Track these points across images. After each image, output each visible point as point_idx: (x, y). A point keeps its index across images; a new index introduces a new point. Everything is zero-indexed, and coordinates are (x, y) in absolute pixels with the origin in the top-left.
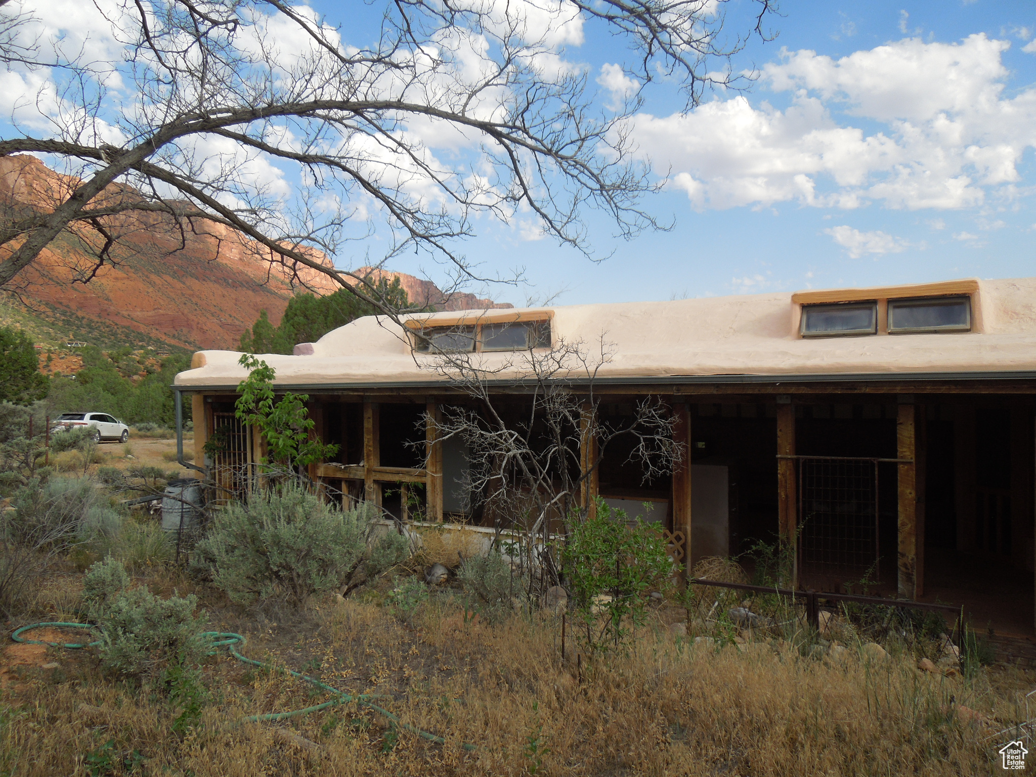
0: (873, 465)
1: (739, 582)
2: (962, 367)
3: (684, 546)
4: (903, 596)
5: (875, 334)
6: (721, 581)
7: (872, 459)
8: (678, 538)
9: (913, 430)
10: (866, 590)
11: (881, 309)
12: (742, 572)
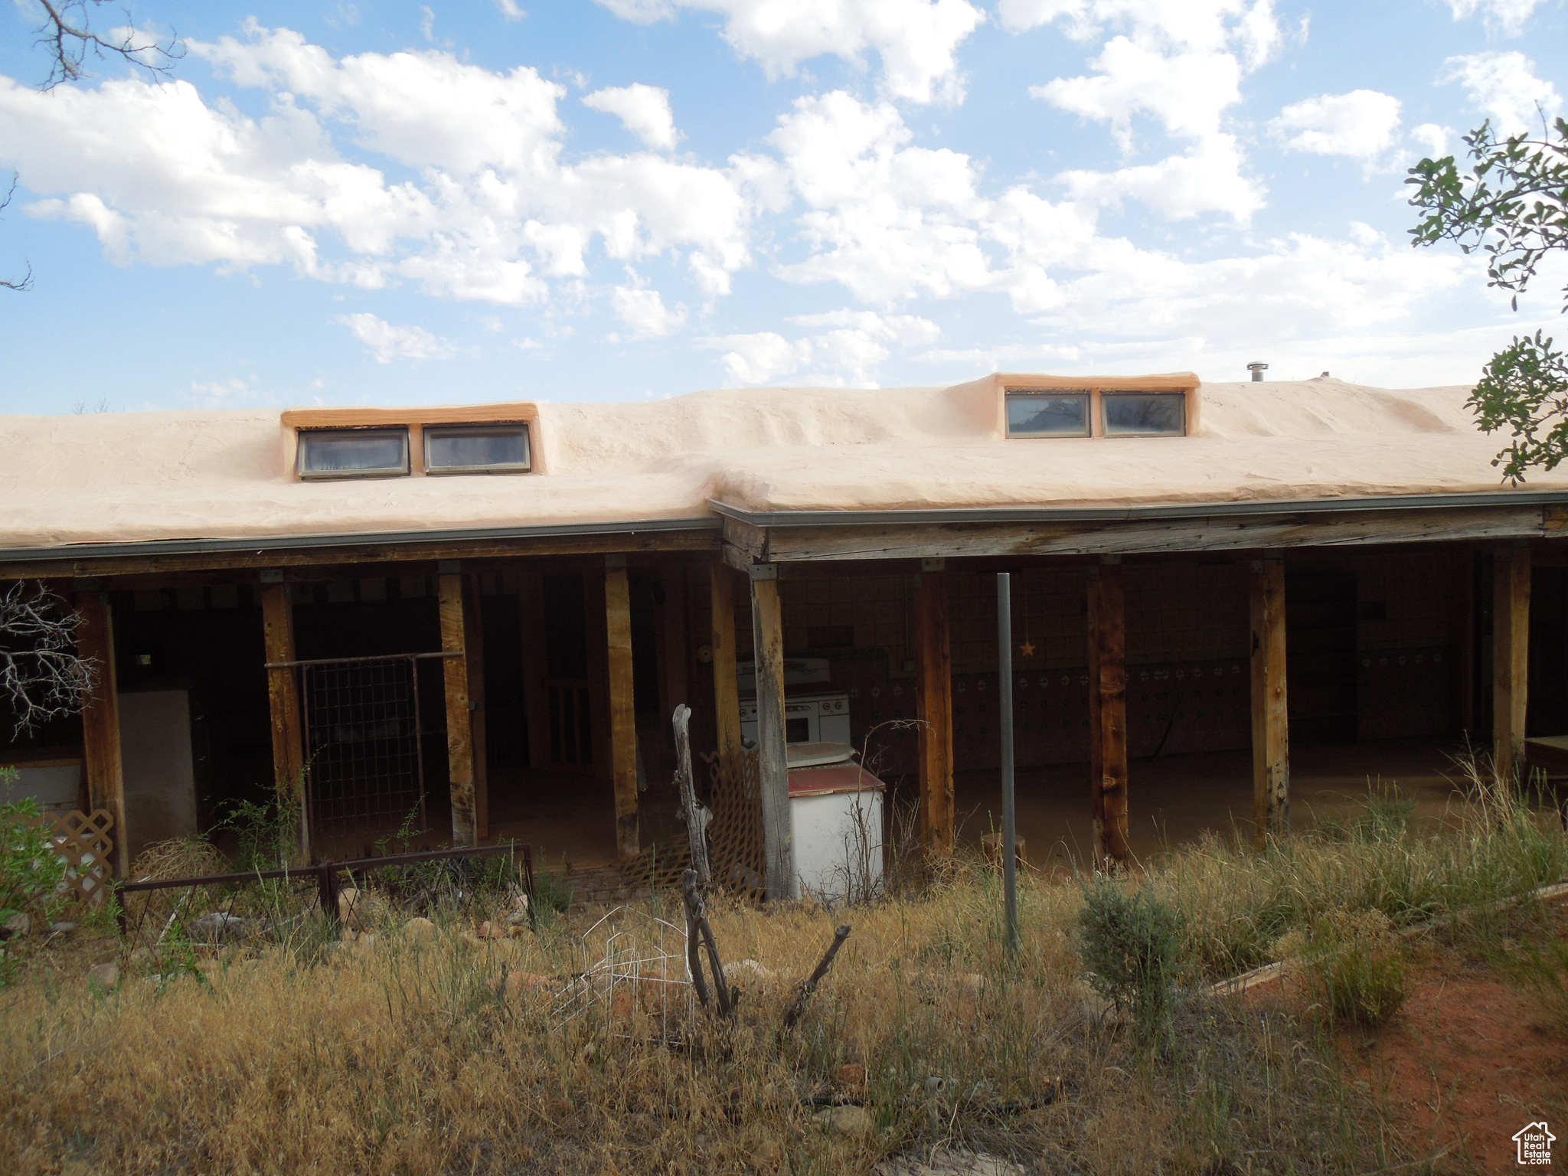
0: (409, 663)
1: (214, 873)
2: (517, 519)
3: (112, 834)
4: (460, 842)
5: (408, 474)
6: (182, 877)
7: (408, 655)
8: (100, 822)
9: (461, 610)
10: (407, 844)
11: (414, 438)
12: (218, 855)
